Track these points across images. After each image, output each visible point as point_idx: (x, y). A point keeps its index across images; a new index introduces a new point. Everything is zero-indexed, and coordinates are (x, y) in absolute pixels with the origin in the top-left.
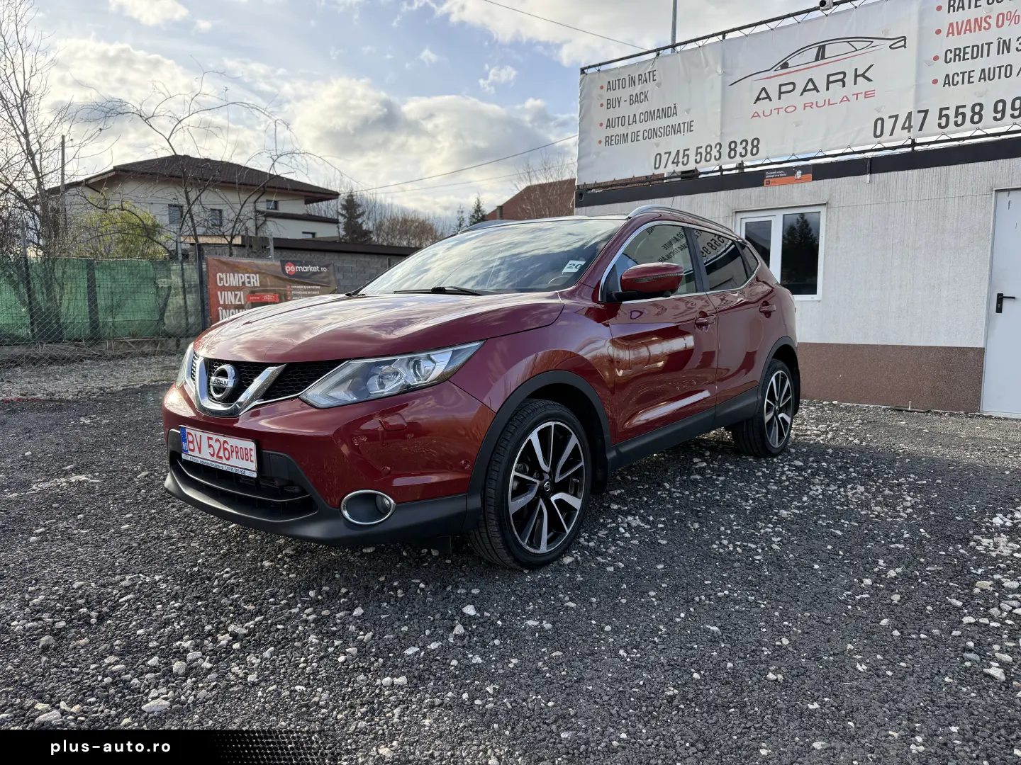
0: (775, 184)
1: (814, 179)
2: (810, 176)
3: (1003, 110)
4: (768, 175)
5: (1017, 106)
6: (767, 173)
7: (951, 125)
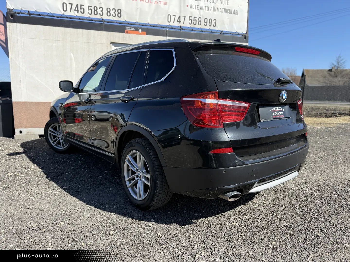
0: (130, 33)
1: (147, 34)
2: (145, 32)
3: (207, 22)
4: (127, 28)
5: (210, 22)
6: (126, 27)
7: (192, 24)
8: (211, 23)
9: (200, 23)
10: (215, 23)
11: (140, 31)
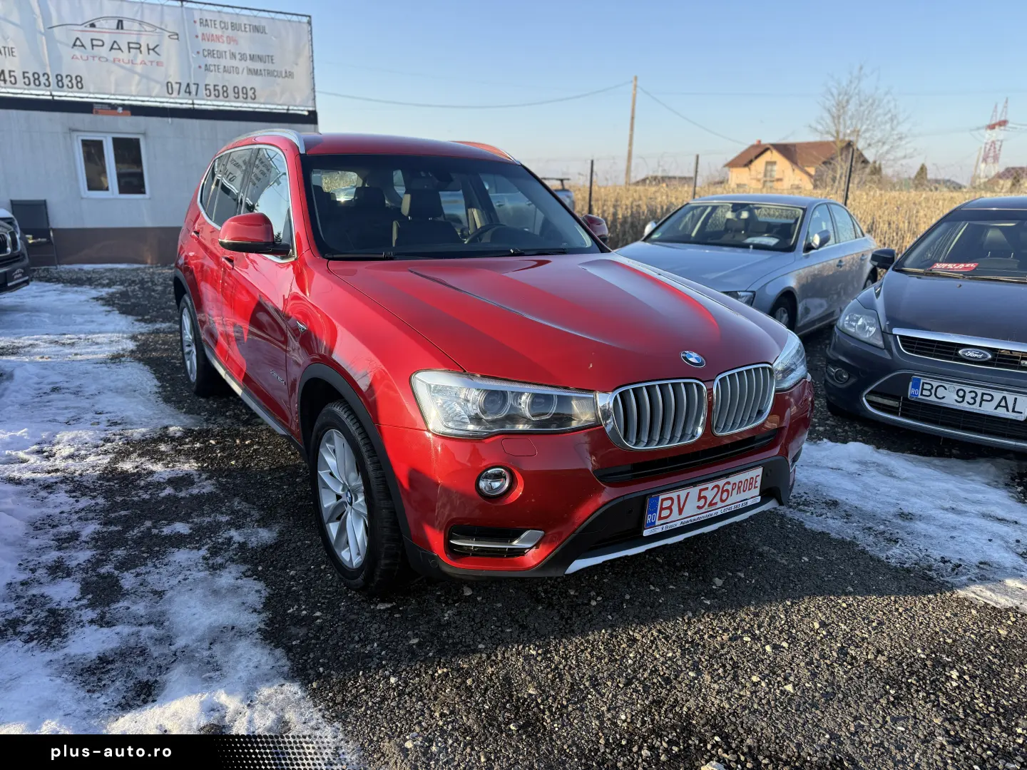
0: (103, 114)
1: (132, 114)
2: (129, 112)
3: (238, 93)
4: (96, 107)
5: (245, 91)
6: (95, 105)
7: (213, 97)
8: (246, 94)
9: (225, 94)
10: (254, 93)
11: (120, 110)
